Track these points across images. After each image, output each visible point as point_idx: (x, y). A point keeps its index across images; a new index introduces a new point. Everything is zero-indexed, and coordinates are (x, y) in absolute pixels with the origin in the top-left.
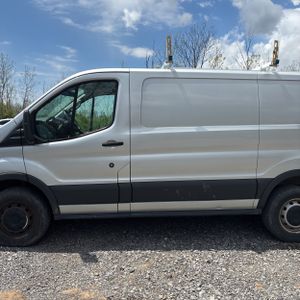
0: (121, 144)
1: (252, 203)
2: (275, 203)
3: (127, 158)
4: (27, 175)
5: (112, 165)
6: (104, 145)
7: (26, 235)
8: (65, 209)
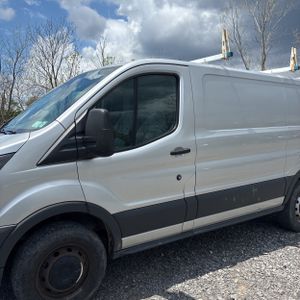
0: (189, 151)
1: (280, 201)
4: (86, 204)
5: (179, 178)
6: (172, 154)
7: (80, 290)
8: (128, 241)
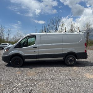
0: (37, 47)
1: (62, 58)
2: (66, 58)
3: (38, 50)
5: (35, 51)
6: (33, 48)
8: (26, 60)
